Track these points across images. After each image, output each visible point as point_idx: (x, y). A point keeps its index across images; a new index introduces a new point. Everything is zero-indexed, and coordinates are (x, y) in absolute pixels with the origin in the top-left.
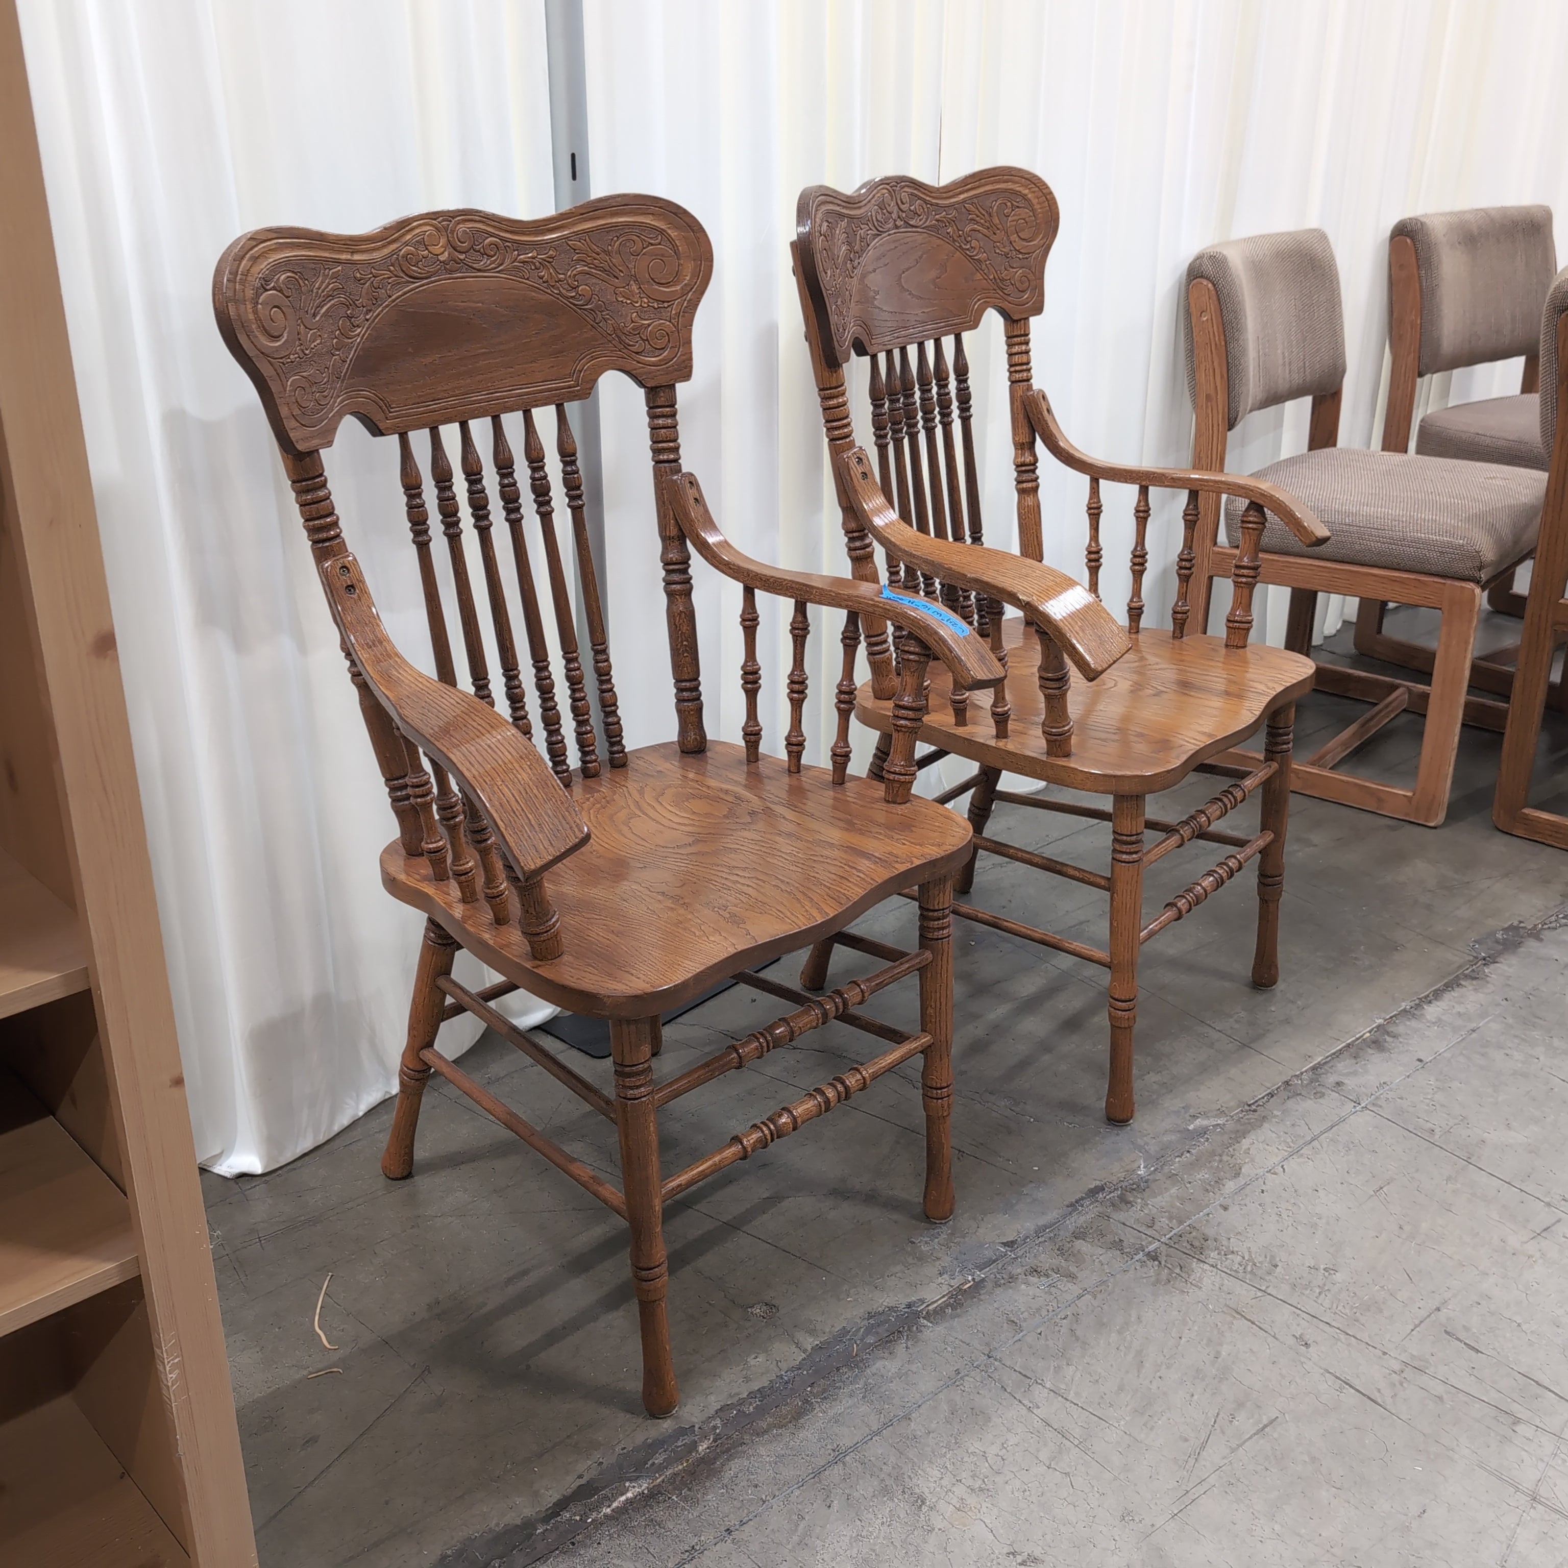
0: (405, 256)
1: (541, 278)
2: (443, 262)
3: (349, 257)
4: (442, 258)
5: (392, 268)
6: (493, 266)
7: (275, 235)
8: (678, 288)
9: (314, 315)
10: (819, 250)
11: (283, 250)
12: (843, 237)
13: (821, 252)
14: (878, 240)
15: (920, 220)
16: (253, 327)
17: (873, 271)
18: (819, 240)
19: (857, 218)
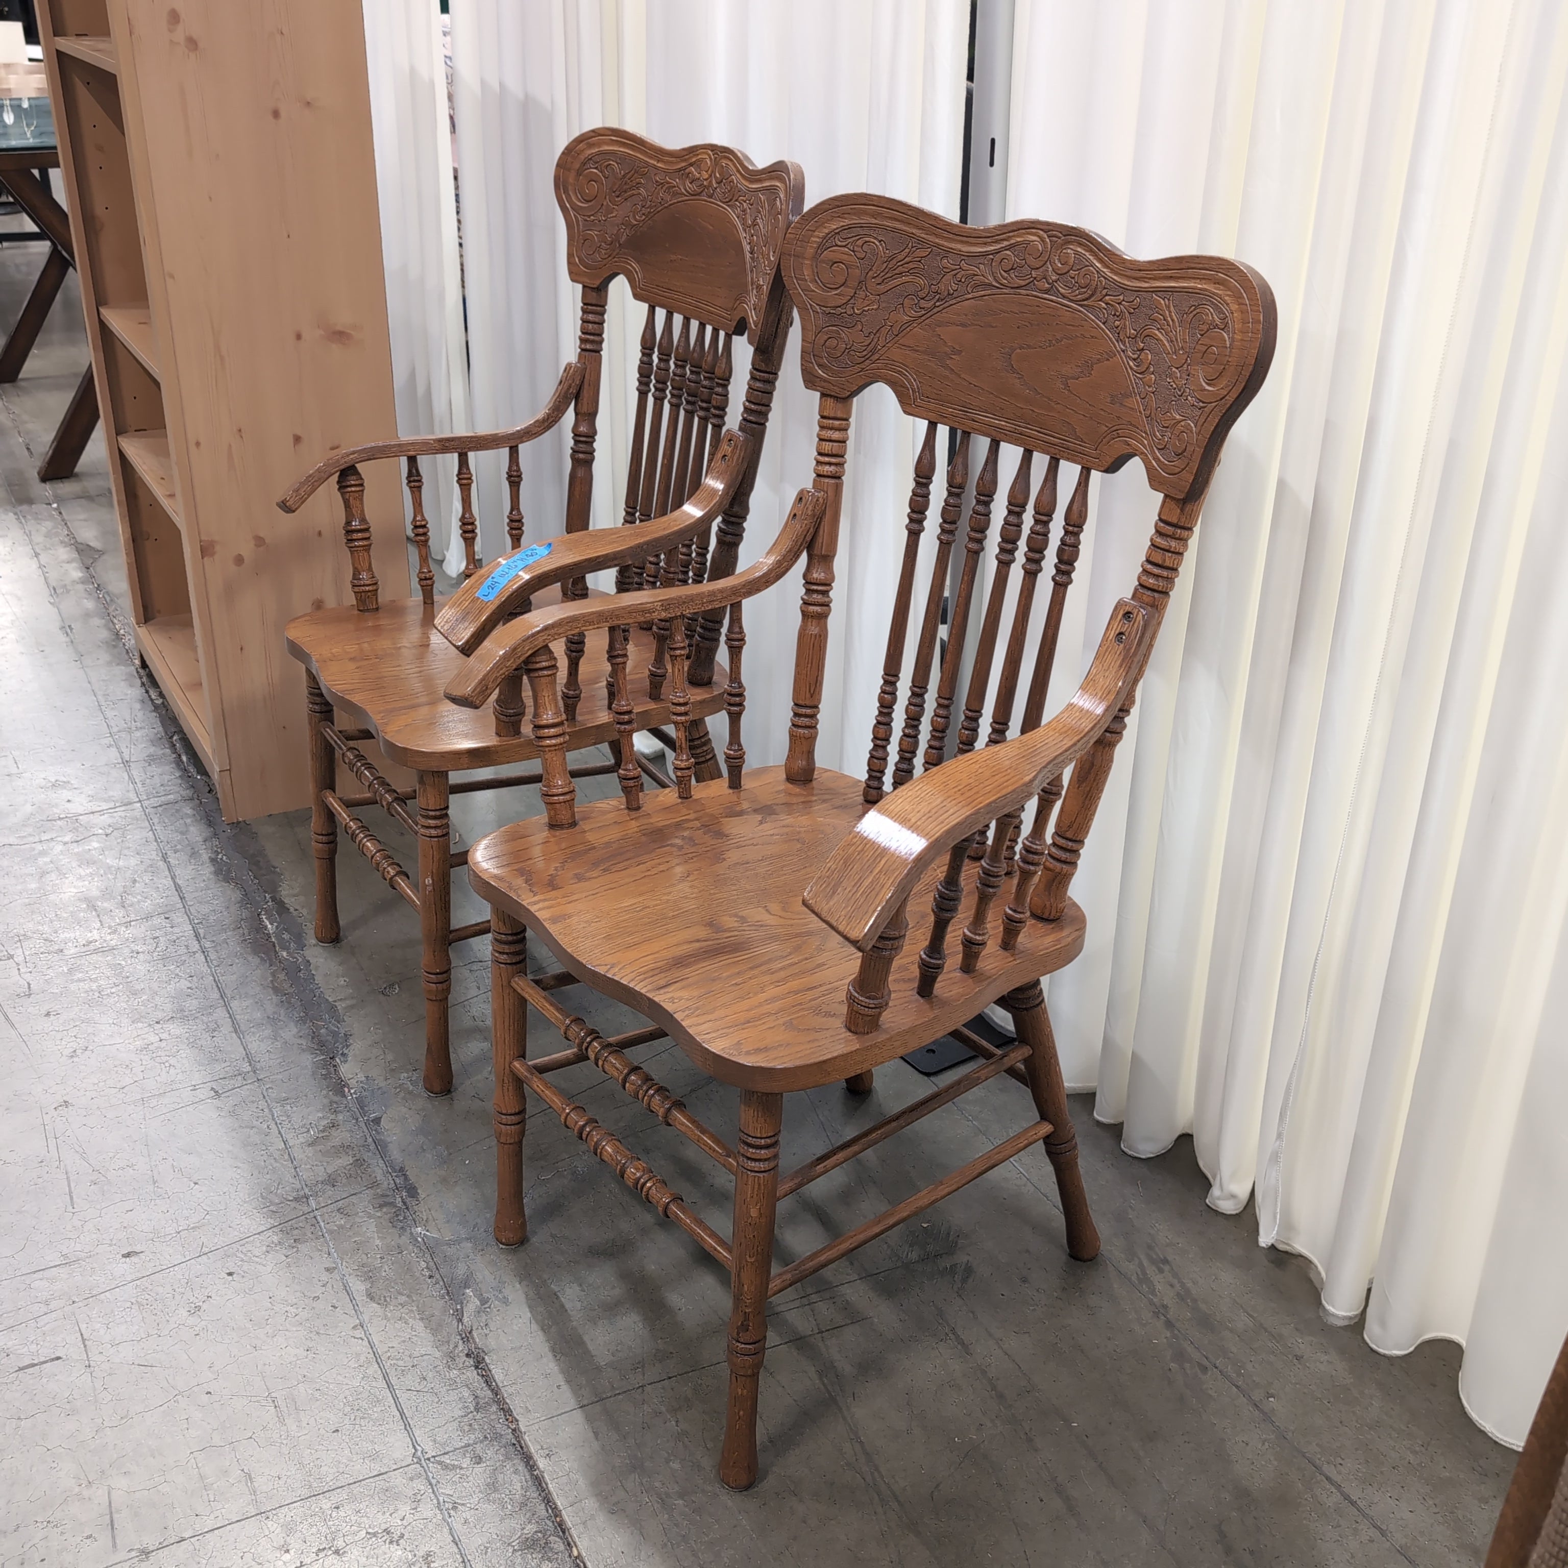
0: (687, 175)
3: (655, 163)
5: (677, 180)
6: (728, 199)
9: (618, 197)
10: (815, 257)
11: (613, 145)
12: (911, 265)
13: (823, 261)
14: (989, 292)
15: (1080, 294)
16: (570, 188)
17: (963, 325)
18: (822, 247)
19: (959, 254)
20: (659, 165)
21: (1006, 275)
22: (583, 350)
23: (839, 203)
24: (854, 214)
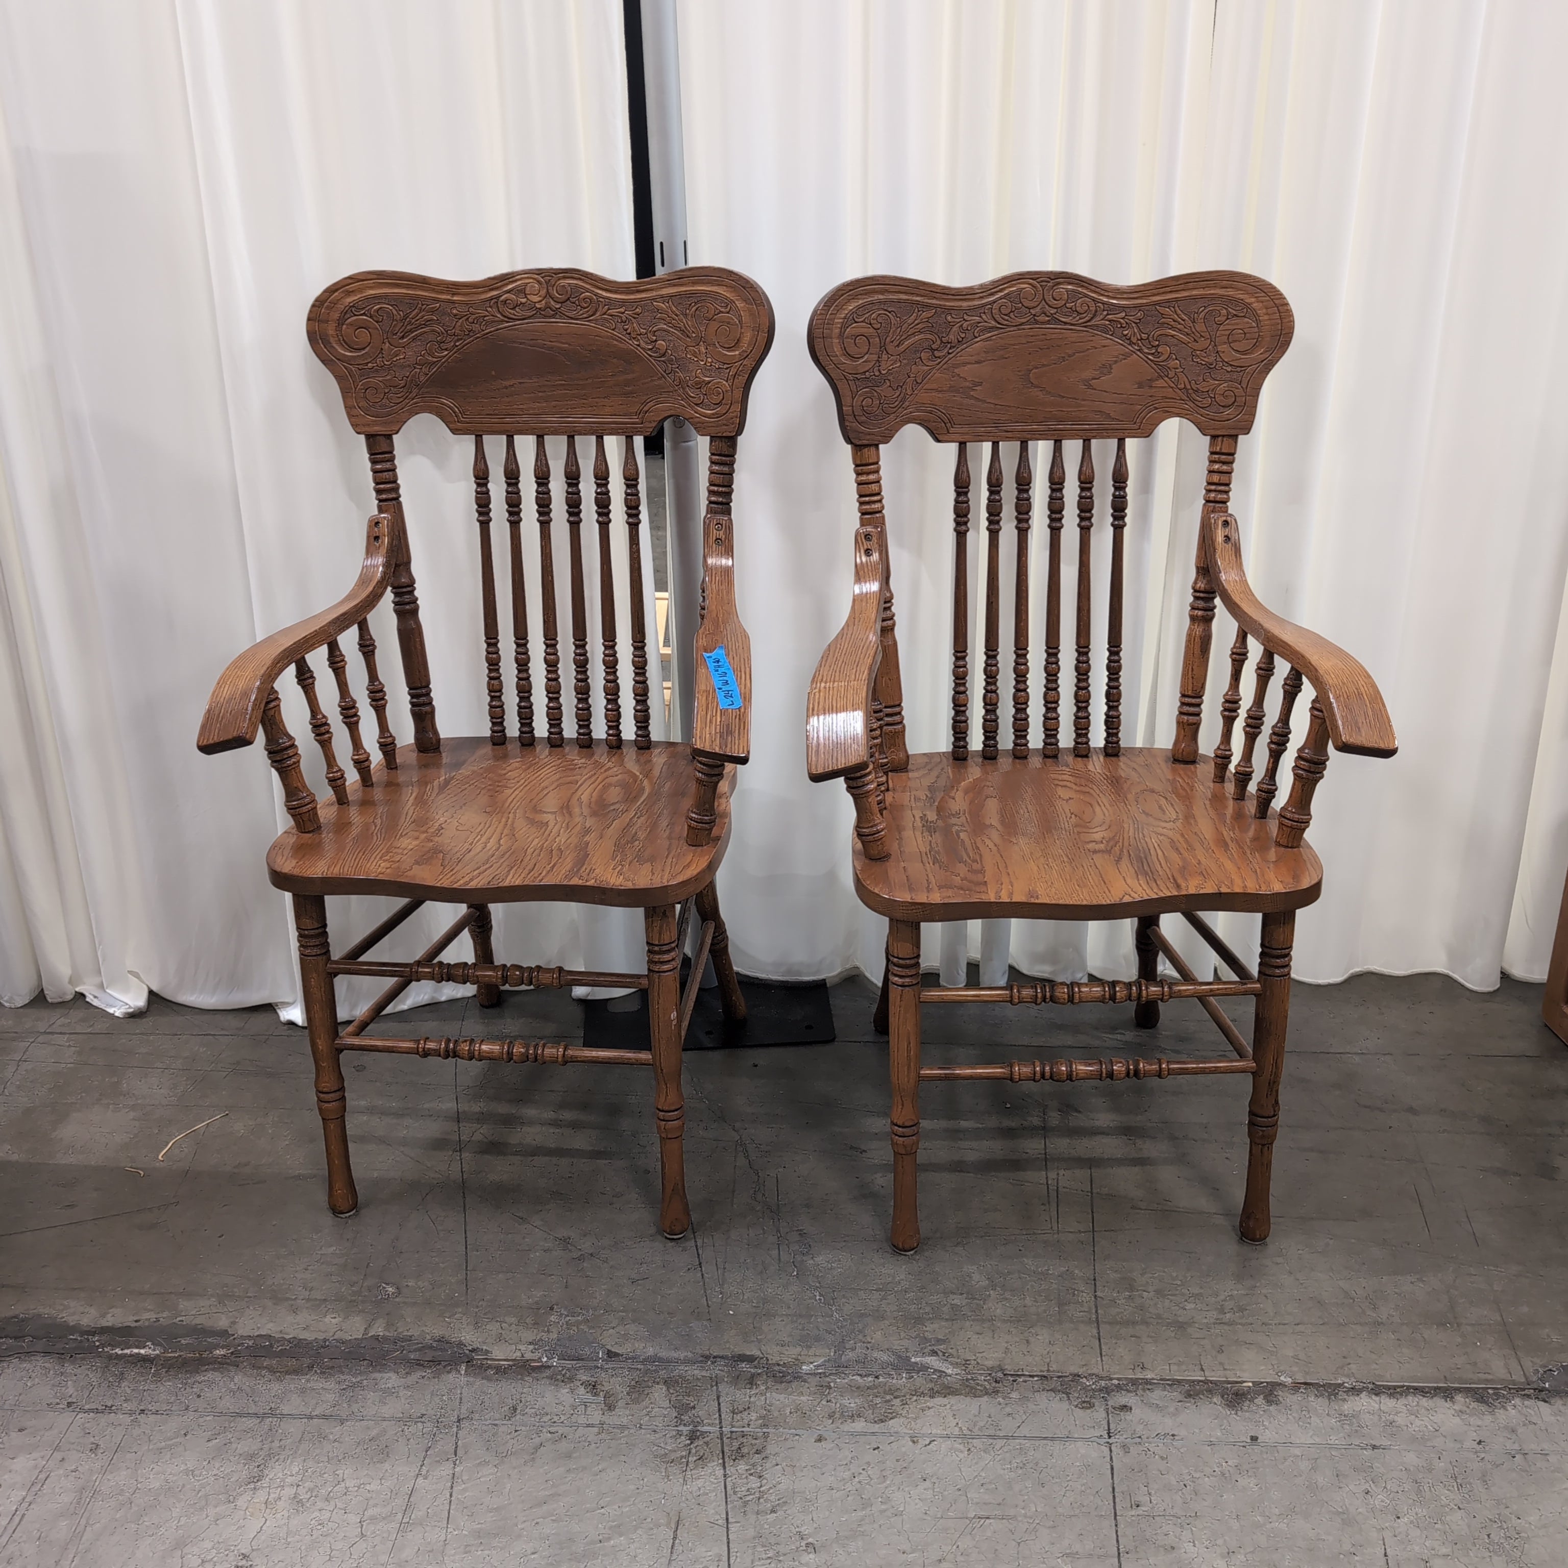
0: (505, 302)
1: (626, 330)
2: (540, 309)
3: (449, 297)
4: (538, 306)
5: (489, 309)
6: (585, 316)
7: (375, 276)
8: (737, 353)
9: (403, 337)
10: (841, 335)
11: (381, 288)
12: (920, 326)
13: (847, 338)
14: (996, 333)
15: (1080, 319)
16: (332, 340)
17: (977, 362)
18: (844, 327)
19: (960, 309)
20: (455, 298)
21: (1006, 318)
22: (380, 501)
23: (851, 288)
24: (866, 294)
